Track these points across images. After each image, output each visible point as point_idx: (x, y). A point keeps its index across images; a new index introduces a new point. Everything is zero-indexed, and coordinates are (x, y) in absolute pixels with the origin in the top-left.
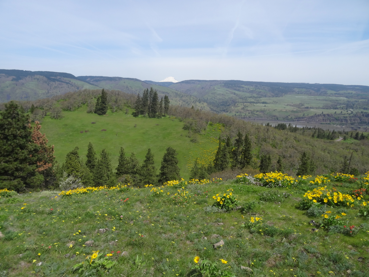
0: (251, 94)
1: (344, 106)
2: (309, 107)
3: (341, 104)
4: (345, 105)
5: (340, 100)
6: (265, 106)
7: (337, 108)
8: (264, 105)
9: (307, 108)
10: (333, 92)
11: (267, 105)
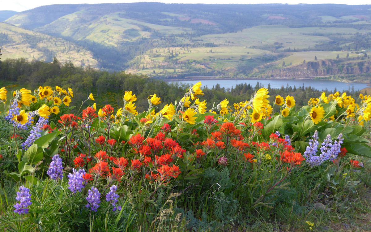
0: (182, 29)
1: (351, 44)
2: (292, 48)
3: (345, 40)
4: (353, 43)
5: (344, 34)
6: (211, 51)
7: (340, 49)
8: (208, 49)
9: (289, 50)
10: (332, 19)
11: (214, 49)
